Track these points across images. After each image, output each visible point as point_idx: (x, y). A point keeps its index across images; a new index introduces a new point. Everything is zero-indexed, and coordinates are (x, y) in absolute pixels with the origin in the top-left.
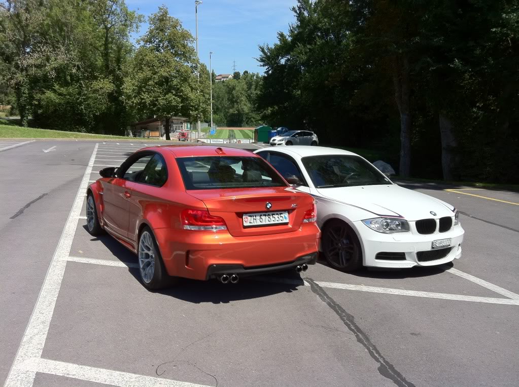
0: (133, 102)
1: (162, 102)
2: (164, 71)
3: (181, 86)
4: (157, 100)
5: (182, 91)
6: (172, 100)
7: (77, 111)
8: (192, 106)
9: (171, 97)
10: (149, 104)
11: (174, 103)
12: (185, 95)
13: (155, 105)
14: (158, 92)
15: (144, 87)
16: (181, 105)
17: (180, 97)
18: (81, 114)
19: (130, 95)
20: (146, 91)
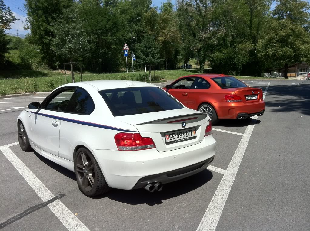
0: (261, 55)
1: (280, 53)
2: (283, 32)
3: (295, 41)
4: (277, 52)
5: (295, 44)
6: (287, 51)
7: (232, 62)
8: (303, 55)
9: (286, 49)
10: (271, 55)
11: (288, 53)
12: (297, 47)
13: (275, 56)
14: (277, 47)
15: (269, 44)
16: (293, 54)
17: (293, 48)
18: (234, 64)
19: (260, 50)
20: (270, 47)
